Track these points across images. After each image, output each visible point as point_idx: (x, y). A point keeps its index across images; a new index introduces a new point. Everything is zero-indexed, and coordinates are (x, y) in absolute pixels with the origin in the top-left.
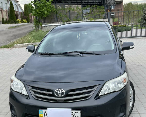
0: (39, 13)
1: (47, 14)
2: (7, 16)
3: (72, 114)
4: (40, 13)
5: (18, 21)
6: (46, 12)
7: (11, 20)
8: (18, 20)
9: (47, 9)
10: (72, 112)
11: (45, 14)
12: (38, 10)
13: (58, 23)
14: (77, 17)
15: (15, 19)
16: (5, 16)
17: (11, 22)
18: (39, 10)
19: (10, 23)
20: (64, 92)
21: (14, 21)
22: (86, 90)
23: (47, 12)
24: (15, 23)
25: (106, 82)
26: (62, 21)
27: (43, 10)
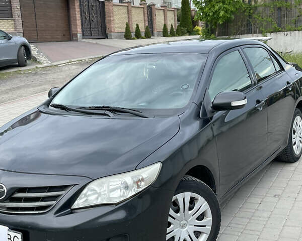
0: (209, 15)
1: (224, 16)
2: (175, 21)
3: (9, 239)
4: (211, 14)
5: (198, 31)
6: (222, 13)
7: (182, 28)
8: (197, 28)
9: (225, 6)
10: (8, 234)
11: (221, 17)
12: (207, 9)
13: (251, 35)
14: (296, 22)
15: (191, 26)
16: (170, 21)
17: (182, 32)
18: (210, 9)
19: (179, 35)
20: (4, 191)
21: (187, 30)
22: (48, 192)
23: (226, 12)
24: (190, 35)
25: (91, 182)
26: (261, 32)
27: (217, 8)
